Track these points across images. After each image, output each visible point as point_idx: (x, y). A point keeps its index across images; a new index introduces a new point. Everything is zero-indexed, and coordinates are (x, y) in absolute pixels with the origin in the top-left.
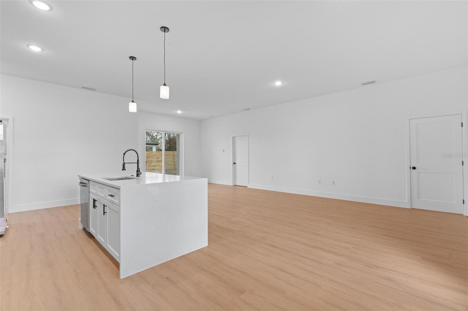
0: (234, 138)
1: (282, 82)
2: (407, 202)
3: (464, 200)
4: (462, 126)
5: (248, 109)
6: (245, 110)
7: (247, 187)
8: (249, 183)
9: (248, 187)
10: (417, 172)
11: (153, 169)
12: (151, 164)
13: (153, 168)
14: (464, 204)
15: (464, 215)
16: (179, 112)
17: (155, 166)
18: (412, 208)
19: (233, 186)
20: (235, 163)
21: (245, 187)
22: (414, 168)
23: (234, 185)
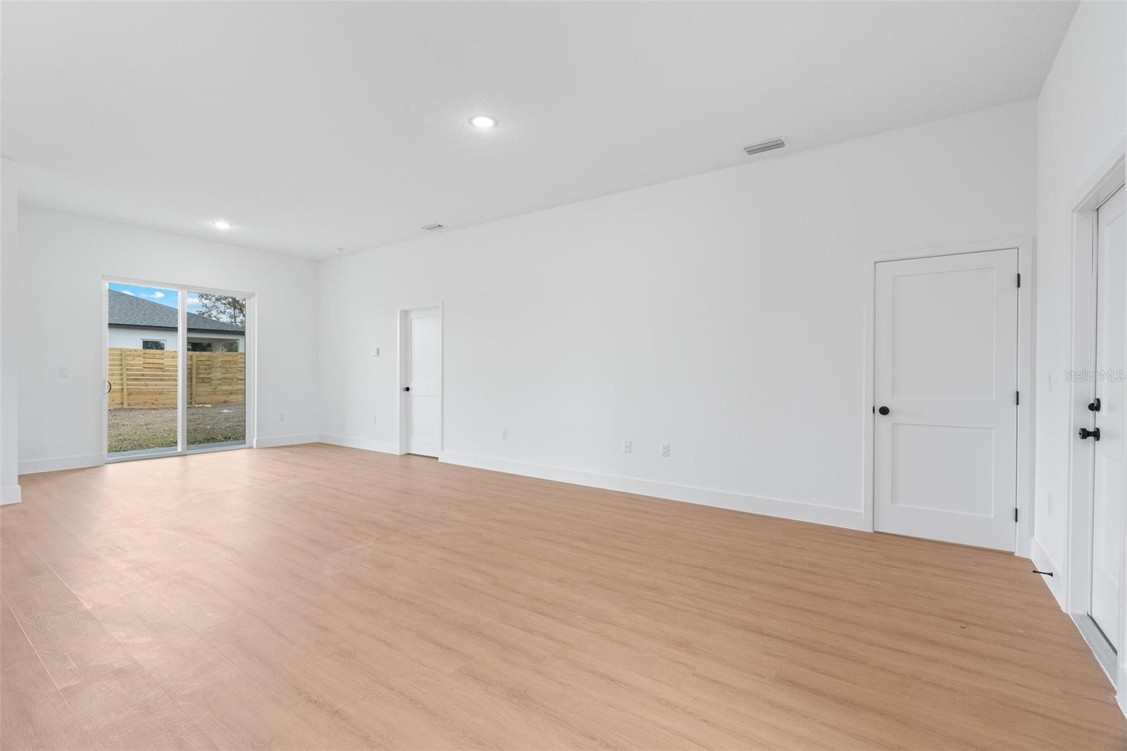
0: (405, 313)
1: (496, 122)
2: (862, 511)
3: (1016, 510)
4: (1019, 286)
5: (439, 226)
6: (431, 228)
7: (437, 458)
8: (442, 450)
9: (440, 460)
10: (893, 424)
11: (225, 402)
12: (218, 389)
13: (224, 398)
14: (1016, 521)
15: (1016, 554)
16: (222, 226)
17: (231, 394)
18: (875, 530)
19: (402, 456)
20: (408, 389)
21: (433, 460)
22: (884, 411)
23: (404, 452)
